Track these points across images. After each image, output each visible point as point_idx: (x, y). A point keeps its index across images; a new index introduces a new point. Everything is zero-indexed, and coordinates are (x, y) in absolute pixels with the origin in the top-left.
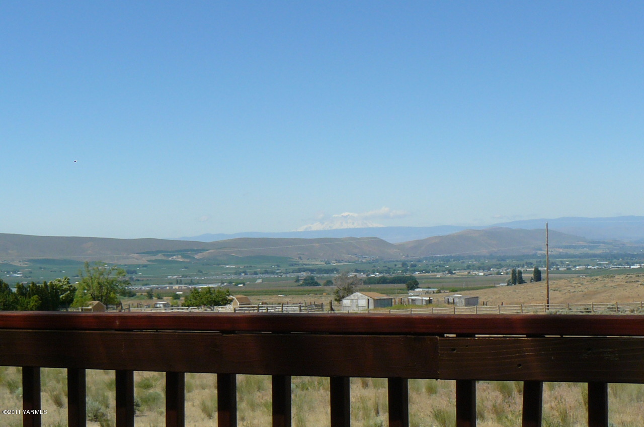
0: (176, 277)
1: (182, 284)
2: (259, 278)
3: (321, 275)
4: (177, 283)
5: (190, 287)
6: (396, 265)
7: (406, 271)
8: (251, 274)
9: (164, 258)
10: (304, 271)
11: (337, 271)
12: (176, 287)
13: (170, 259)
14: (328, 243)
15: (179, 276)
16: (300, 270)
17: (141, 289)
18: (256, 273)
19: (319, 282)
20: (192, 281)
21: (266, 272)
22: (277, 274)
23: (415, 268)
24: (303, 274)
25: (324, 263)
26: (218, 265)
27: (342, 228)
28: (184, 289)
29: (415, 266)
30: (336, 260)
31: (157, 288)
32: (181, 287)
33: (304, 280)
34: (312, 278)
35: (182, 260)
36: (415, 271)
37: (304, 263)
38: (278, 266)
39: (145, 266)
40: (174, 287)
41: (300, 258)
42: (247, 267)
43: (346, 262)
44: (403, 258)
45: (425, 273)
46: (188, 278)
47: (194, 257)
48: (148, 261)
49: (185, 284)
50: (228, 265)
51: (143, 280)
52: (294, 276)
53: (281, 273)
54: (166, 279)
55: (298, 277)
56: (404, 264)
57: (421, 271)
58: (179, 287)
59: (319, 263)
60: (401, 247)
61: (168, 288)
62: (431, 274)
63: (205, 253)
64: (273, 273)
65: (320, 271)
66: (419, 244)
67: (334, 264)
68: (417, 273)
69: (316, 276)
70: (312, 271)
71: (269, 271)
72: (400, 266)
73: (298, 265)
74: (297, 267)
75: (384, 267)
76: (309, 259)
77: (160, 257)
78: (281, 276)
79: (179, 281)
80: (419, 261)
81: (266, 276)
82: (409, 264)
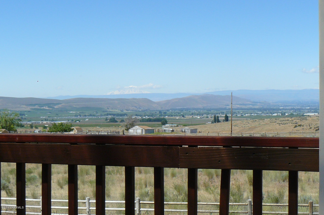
0: (45, 117)
1: (48, 121)
2: (87, 118)
3: (119, 117)
4: (45, 120)
5: (52, 122)
6: (156, 113)
7: (162, 115)
8: (83, 116)
9: (39, 108)
10: (110, 115)
11: (127, 115)
12: (45, 122)
13: (42, 108)
14: (122, 101)
15: (46, 116)
16: (108, 115)
17: (27, 123)
18: (85, 116)
19: (117, 120)
20: (53, 120)
21: (91, 115)
22: (96, 116)
23: (166, 114)
24: (109, 117)
25: (120, 111)
26: (67, 111)
27: (129, 93)
28: (49, 123)
29: (165, 113)
30: (126, 110)
31: (35, 123)
32: (48, 122)
33: (110, 119)
34: (114, 119)
35: (48, 109)
36: (166, 115)
37: (110, 111)
38: (97, 112)
39: (29, 112)
40: (44, 123)
41: (108, 108)
42: (81, 113)
43: (131, 111)
44: (160, 109)
45: (170, 117)
46: (51, 118)
47: (54, 108)
48: (31, 109)
49: (49, 121)
50: (71, 111)
51: (28, 119)
52: (105, 117)
53: (98, 116)
54: (40, 118)
55: (107, 118)
56: (160, 112)
57: (169, 116)
58: (46, 122)
59: (118, 111)
60: (158, 103)
61: (41, 123)
62: (173, 117)
63: (60, 106)
64: (94, 116)
65: (118, 115)
66: (168, 102)
67: (125, 112)
68: (167, 116)
69: (116, 117)
70: (114, 115)
71: (92, 115)
72: (158, 113)
73: (107, 112)
74: (106, 113)
75: (150, 113)
76: (112, 109)
77: (37, 107)
78: (98, 117)
79: (46, 119)
80: (168, 111)
81: (91, 117)
82: (163, 112)
